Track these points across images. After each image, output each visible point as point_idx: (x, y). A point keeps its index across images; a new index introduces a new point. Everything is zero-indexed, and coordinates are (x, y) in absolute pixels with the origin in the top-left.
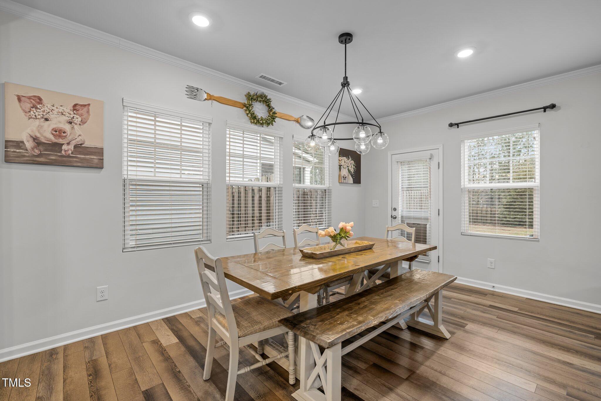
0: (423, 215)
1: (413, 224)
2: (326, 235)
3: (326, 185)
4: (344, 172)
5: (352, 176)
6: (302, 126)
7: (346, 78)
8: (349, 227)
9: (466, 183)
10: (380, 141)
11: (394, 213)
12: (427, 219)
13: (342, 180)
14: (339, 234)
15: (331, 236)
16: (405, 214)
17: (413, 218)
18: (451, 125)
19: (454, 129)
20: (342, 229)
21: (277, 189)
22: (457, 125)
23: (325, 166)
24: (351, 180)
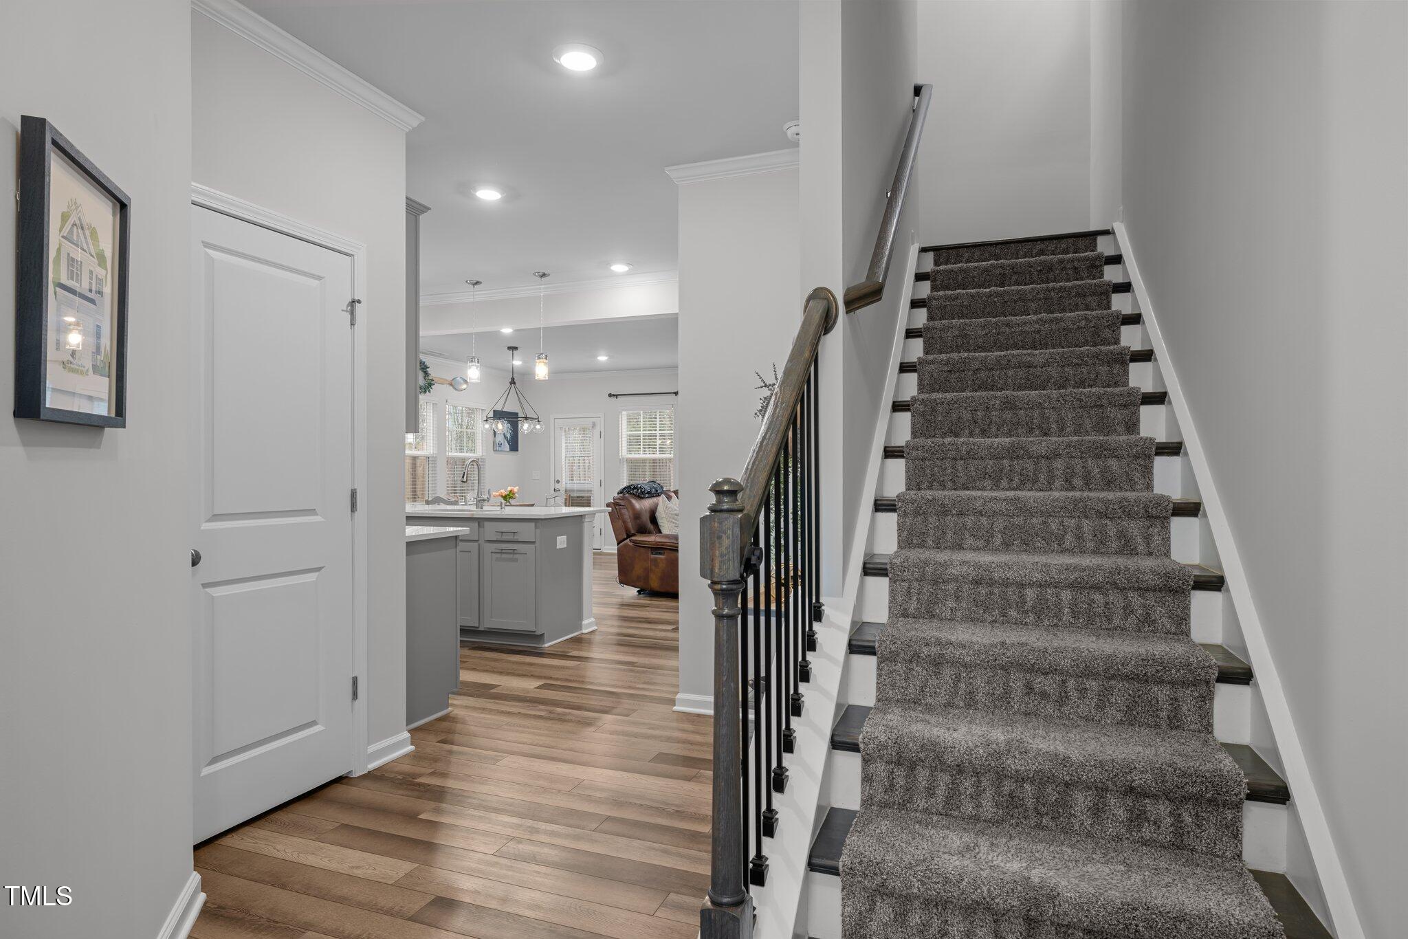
0: (586, 487)
1: (578, 497)
2: (499, 495)
3: (479, 453)
4: (500, 438)
5: (508, 442)
6: (455, 389)
7: (513, 379)
8: (516, 489)
9: (624, 453)
10: (538, 427)
11: (557, 486)
12: (590, 491)
13: (496, 447)
14: (509, 495)
15: (502, 496)
16: (569, 486)
17: (577, 491)
18: (610, 395)
19: (613, 399)
20: (511, 491)
21: (430, 459)
22: (616, 396)
23: (478, 432)
24: (507, 447)
